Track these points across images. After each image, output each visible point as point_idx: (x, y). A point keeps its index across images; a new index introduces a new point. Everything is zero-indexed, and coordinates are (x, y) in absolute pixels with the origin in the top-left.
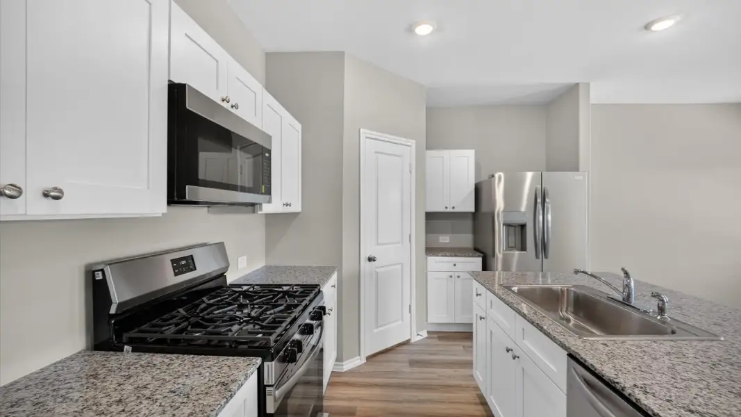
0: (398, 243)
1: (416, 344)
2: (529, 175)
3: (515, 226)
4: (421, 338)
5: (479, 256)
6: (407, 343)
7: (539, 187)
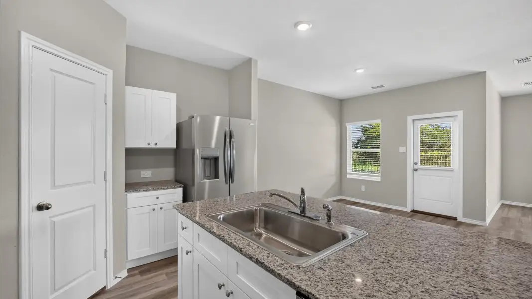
0: (90, 182)
1: (114, 288)
2: (218, 118)
3: (210, 160)
4: (120, 279)
5: (180, 187)
6: (103, 291)
7: (227, 129)
